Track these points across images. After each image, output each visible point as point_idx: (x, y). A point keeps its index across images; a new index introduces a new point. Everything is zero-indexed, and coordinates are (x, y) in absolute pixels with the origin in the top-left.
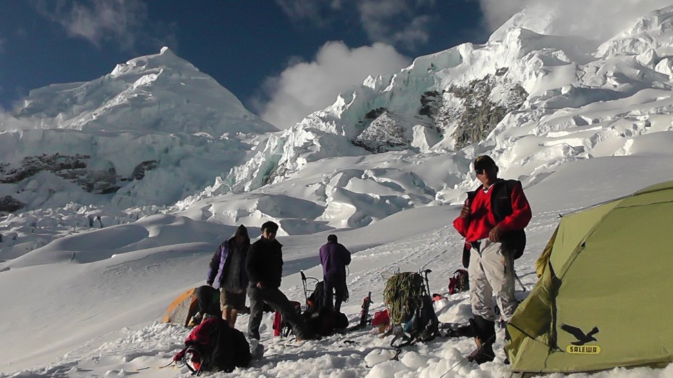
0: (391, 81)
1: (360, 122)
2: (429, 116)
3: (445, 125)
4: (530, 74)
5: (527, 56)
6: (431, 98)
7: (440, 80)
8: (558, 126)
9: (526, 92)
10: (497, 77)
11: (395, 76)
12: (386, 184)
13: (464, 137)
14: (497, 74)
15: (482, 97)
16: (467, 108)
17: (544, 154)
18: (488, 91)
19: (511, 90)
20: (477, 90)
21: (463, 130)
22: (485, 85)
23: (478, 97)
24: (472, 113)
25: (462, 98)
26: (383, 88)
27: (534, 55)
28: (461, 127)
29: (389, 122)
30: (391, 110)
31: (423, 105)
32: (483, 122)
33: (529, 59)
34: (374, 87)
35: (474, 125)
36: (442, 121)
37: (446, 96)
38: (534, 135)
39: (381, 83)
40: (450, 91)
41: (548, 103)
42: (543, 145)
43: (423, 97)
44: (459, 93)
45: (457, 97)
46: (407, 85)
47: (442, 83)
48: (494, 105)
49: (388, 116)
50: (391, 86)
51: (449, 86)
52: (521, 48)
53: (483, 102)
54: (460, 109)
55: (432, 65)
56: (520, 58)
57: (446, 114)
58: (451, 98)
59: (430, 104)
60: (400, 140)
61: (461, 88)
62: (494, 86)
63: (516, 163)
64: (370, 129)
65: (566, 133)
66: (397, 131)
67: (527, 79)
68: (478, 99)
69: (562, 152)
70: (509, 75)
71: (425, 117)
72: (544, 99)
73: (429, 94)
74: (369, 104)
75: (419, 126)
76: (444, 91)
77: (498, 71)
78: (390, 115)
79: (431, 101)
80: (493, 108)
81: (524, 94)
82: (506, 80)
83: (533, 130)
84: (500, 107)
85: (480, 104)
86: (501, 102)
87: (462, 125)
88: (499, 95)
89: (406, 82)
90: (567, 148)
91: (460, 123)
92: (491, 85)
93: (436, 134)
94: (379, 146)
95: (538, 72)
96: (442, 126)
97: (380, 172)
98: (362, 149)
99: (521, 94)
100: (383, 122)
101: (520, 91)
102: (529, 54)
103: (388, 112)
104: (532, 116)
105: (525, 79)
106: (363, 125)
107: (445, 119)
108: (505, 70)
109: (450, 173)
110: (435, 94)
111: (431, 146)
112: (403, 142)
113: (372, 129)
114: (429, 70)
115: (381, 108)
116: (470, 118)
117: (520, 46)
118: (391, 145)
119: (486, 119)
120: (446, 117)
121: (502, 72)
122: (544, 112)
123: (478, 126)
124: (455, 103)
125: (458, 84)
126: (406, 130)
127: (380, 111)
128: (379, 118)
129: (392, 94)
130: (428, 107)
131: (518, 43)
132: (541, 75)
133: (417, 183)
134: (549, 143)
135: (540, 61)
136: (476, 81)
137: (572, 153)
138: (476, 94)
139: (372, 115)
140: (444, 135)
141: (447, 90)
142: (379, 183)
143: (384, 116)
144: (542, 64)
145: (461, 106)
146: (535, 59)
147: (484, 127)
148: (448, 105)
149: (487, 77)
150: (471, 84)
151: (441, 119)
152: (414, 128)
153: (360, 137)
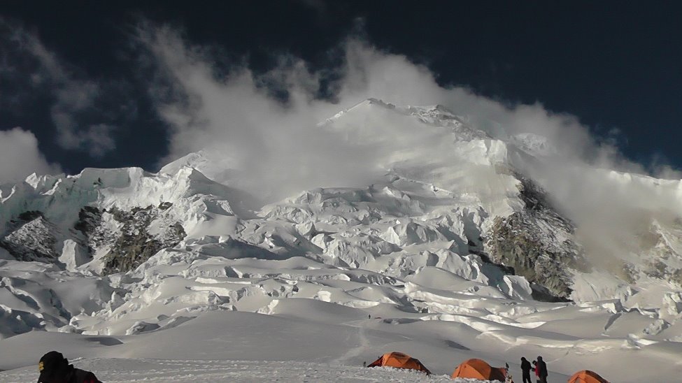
0: (54, 185)
1: (12, 221)
2: (84, 233)
3: (97, 245)
4: (193, 216)
5: (193, 198)
6: (90, 214)
7: (103, 198)
8: (208, 272)
9: (184, 233)
10: (160, 210)
11: (60, 180)
12: (21, 297)
13: (113, 264)
14: (160, 207)
15: (141, 226)
16: (124, 234)
17: (188, 298)
18: (148, 222)
19: (171, 226)
20: (137, 218)
21: (114, 255)
22: (146, 214)
23: (137, 225)
24: (127, 240)
25: (121, 221)
26: (44, 190)
27: (199, 198)
28: (113, 252)
29: (42, 229)
30: (47, 215)
31: (80, 220)
32: (136, 252)
33: (194, 201)
34: (35, 187)
35: (126, 252)
36: (95, 241)
37: (106, 216)
38: (183, 277)
39: (43, 184)
40: (111, 211)
41: (203, 248)
42: (189, 288)
43: (82, 210)
44: (119, 216)
45: (116, 220)
46: (70, 194)
47: (104, 202)
48: (151, 237)
49: (43, 223)
50: (54, 190)
51: (111, 207)
52: (190, 188)
53: (141, 231)
54: (116, 233)
55: (99, 180)
56: (185, 197)
57: (101, 235)
58: (110, 219)
59: (88, 220)
60: (48, 251)
61: (122, 212)
62: (154, 218)
63: (159, 301)
64: (20, 231)
65: (215, 281)
66: (47, 240)
67: (189, 220)
68: (136, 227)
69: (207, 299)
70: (172, 211)
71: (79, 232)
72: (200, 243)
73: (89, 209)
74: (26, 203)
75: (71, 241)
76: (104, 210)
77: (161, 204)
78: (45, 221)
79: (89, 217)
80: (149, 240)
81: (182, 234)
82: (167, 215)
83: (184, 271)
84: (156, 241)
85: (137, 233)
86: (158, 237)
87: (114, 250)
88: (157, 229)
89: (69, 190)
90: (212, 296)
91: (112, 248)
92: (152, 216)
93: (86, 253)
94: (25, 253)
95: (200, 215)
96: (95, 246)
97: (18, 283)
98: (6, 253)
99: (180, 233)
100: (36, 227)
101: (179, 229)
102: (196, 196)
103: (43, 217)
104: (185, 258)
105: (186, 219)
106: (15, 224)
107: (99, 240)
108: (169, 205)
109: (91, 299)
110: (95, 210)
111: (78, 264)
112: (50, 254)
113: (22, 232)
114: (95, 184)
115: (38, 211)
116: (124, 245)
117: (189, 186)
118: (37, 255)
119: (139, 250)
120: (100, 238)
121: (165, 206)
122: (198, 255)
123: (130, 254)
124: (111, 226)
125: (120, 207)
126: (57, 241)
127: (36, 214)
128: (33, 222)
129: (52, 198)
130: (86, 222)
131: (187, 182)
132: (203, 219)
133: (55, 302)
134: (197, 288)
135: (205, 205)
136: (138, 209)
137: (217, 301)
138: (136, 221)
139: (27, 217)
140: (95, 257)
141: (108, 210)
142: (16, 295)
143: (38, 221)
144: (206, 209)
145: (118, 231)
146: (200, 202)
147: (136, 258)
148: (105, 226)
149: (150, 208)
150: (132, 210)
151: (95, 238)
152: (65, 242)
153: (8, 238)
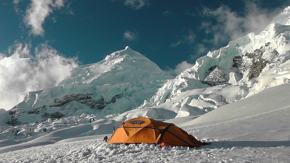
0: (219, 53)
1: (206, 73)
2: (237, 67)
3: (244, 71)
4: (280, 44)
5: (278, 36)
6: (237, 59)
7: (241, 51)
8: (285, 68)
9: (278, 53)
10: (266, 47)
11: (221, 50)
12: (209, 102)
13: (252, 76)
14: (266, 46)
15: (259, 57)
16: (253, 63)
17: (274, 83)
18: (262, 54)
19: (272, 53)
20: (257, 54)
21: (251, 73)
22: (260, 52)
23: (257, 57)
24: (255, 65)
25: (251, 58)
26: (216, 56)
27: (281, 35)
28: (250, 72)
29: (219, 72)
30: (219, 66)
31: (234, 63)
32: (260, 69)
33: (279, 37)
34: (212, 57)
35: (256, 70)
36: (242, 69)
37: (244, 58)
38: (274, 74)
39: (215, 55)
40: (246, 55)
41: (285, 57)
42: (275, 79)
43: (234, 59)
44: (249, 56)
45: (249, 58)
46: (226, 54)
47: (242, 52)
48: (264, 60)
49: (219, 69)
50: (219, 55)
51: (245, 53)
52: (275, 33)
53: (260, 59)
54: (250, 63)
55: (237, 44)
56: (275, 37)
57: (244, 66)
58: (246, 58)
59: (237, 62)
60: (224, 80)
61: (251, 54)
62: (264, 52)
63: (261, 89)
64: (210, 75)
65: (287, 72)
66: (222, 76)
67: (279, 47)
68: (258, 58)
69: (283, 82)
70: (271, 46)
71: (235, 68)
72: (283, 56)
73: (237, 57)
74: (210, 64)
75: (232, 73)
76: (243, 56)
77: (266, 44)
78: (219, 68)
79: (237, 61)
80: (264, 62)
81: (277, 54)
82: (269, 48)
83: (274, 71)
84: (267, 61)
85: (258, 60)
86: (267, 59)
87: (251, 71)
88: (266, 56)
89: (226, 53)
90: (285, 80)
91: (250, 70)
92: (263, 51)
93: (239, 76)
94: (214, 83)
95: (283, 43)
96: (243, 72)
97: (206, 96)
98: (207, 85)
99: (276, 54)
100: (216, 72)
101: (276, 52)
102: (279, 35)
103: (218, 67)
104: (276, 65)
105: (278, 47)
106: (207, 74)
107: (244, 69)
108: (269, 43)
109: (239, 95)
110: (239, 57)
111: (237, 81)
112: (225, 81)
113: (211, 75)
114: (236, 46)
115: (215, 66)
116: (254, 67)
117: (275, 32)
118: (220, 83)
119: (261, 67)
120: (244, 68)
121: (268, 44)
122: (282, 62)
123: (258, 70)
124: (247, 61)
125: (249, 52)
126: (226, 75)
127: (215, 67)
128: (214, 70)
129: (220, 59)
130: (236, 63)
131: (274, 30)
132: (284, 44)
133: (223, 100)
134: (277, 78)
135: (284, 38)
136: (257, 50)
137: (288, 82)
138: (257, 55)
139: (211, 69)
140: (244, 76)
141: (244, 55)
142: (206, 101)
143: (216, 69)
144: (285, 39)
145: (251, 62)
146: (281, 37)
147: (260, 71)
148: (245, 62)
149: (261, 48)
150: (254, 51)
151: (242, 68)
152: (230, 73)
153: (206, 80)
